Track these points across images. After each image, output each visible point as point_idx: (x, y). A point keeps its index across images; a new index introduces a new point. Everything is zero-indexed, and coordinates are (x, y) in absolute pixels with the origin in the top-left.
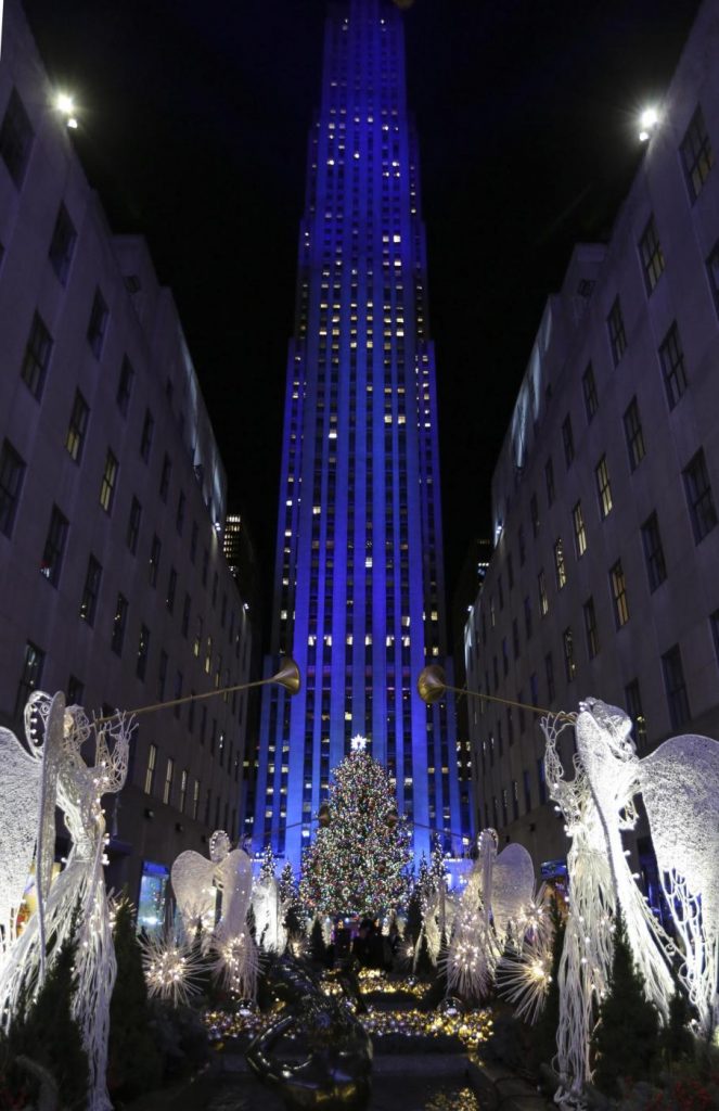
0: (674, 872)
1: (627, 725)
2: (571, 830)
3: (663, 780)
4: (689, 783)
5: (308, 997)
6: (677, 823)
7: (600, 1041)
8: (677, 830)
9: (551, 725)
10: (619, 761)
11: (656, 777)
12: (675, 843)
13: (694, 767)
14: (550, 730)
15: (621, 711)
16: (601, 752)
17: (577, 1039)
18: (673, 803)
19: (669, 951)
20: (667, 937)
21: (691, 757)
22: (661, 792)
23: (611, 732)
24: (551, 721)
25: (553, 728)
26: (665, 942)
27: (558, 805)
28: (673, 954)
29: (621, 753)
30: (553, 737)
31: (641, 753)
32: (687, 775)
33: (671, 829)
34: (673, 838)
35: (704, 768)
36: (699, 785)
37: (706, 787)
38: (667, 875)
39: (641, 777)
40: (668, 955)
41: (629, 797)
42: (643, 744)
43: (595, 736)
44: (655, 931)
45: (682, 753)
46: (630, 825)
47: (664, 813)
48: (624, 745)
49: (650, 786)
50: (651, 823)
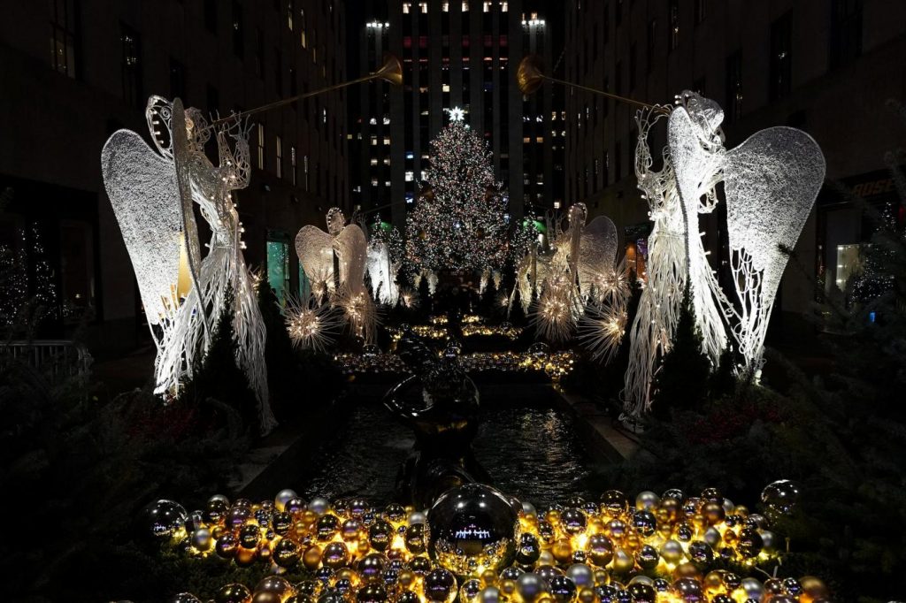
0: (743, 250)
1: (720, 118)
2: (655, 216)
3: (747, 170)
4: (771, 173)
5: (429, 362)
6: (753, 209)
7: (661, 381)
8: (752, 216)
9: (645, 117)
10: (706, 153)
11: (740, 168)
12: (748, 227)
13: (778, 158)
14: (643, 123)
15: (715, 104)
16: (689, 145)
17: (642, 380)
18: (752, 191)
19: (727, 313)
20: (728, 303)
21: (777, 149)
22: (742, 181)
23: (702, 125)
24: (646, 113)
25: (647, 122)
26: (725, 306)
27: (645, 194)
28: (731, 316)
29: (710, 145)
30: (646, 130)
31: (729, 144)
32: (770, 165)
33: (746, 215)
34: (747, 223)
35: (788, 159)
36: (781, 175)
37: (786, 177)
38: (736, 253)
39: (725, 168)
40: (726, 317)
41: (713, 185)
42: (732, 136)
43: (687, 129)
44: (718, 298)
45: (769, 145)
46: (709, 209)
47: (742, 200)
48: (714, 137)
49: (733, 175)
50: (728, 209)
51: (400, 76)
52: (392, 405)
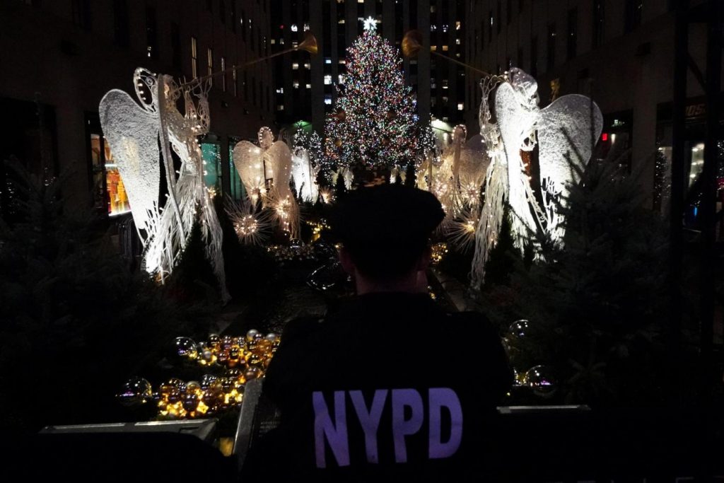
0: (549, 178)
1: (535, 87)
2: (491, 153)
3: (552, 124)
4: (567, 126)
5: (332, 258)
6: (555, 151)
8: (554, 154)
9: (486, 84)
10: (526, 112)
11: (548, 122)
12: (552, 162)
13: (572, 116)
14: (485, 89)
15: (531, 78)
16: (512, 107)
18: (555, 138)
19: (541, 220)
20: (541, 213)
21: (571, 109)
22: (549, 131)
23: (522, 93)
24: (488, 80)
25: (488, 88)
26: (540, 215)
27: (484, 139)
28: (543, 221)
29: (528, 106)
30: (487, 93)
31: (541, 105)
32: (566, 121)
33: (551, 154)
34: (551, 160)
35: (579, 116)
36: (573, 128)
37: (577, 128)
38: (544, 180)
39: (538, 121)
40: (540, 222)
41: (532, 131)
42: (544, 99)
43: (510, 97)
44: (535, 209)
45: (566, 107)
46: (530, 148)
47: (548, 144)
48: (530, 100)
49: (544, 127)
50: (540, 150)
51: (316, 48)
52: (312, 283)
